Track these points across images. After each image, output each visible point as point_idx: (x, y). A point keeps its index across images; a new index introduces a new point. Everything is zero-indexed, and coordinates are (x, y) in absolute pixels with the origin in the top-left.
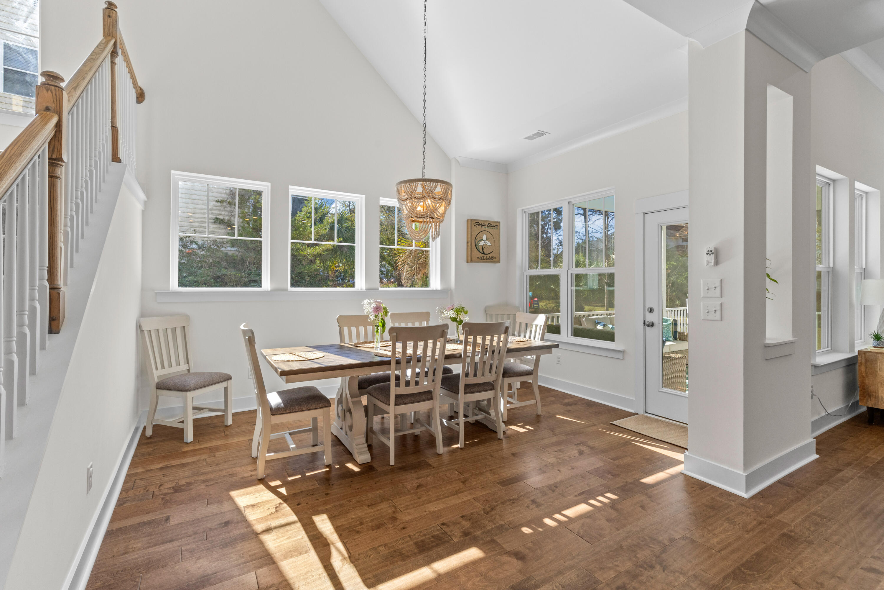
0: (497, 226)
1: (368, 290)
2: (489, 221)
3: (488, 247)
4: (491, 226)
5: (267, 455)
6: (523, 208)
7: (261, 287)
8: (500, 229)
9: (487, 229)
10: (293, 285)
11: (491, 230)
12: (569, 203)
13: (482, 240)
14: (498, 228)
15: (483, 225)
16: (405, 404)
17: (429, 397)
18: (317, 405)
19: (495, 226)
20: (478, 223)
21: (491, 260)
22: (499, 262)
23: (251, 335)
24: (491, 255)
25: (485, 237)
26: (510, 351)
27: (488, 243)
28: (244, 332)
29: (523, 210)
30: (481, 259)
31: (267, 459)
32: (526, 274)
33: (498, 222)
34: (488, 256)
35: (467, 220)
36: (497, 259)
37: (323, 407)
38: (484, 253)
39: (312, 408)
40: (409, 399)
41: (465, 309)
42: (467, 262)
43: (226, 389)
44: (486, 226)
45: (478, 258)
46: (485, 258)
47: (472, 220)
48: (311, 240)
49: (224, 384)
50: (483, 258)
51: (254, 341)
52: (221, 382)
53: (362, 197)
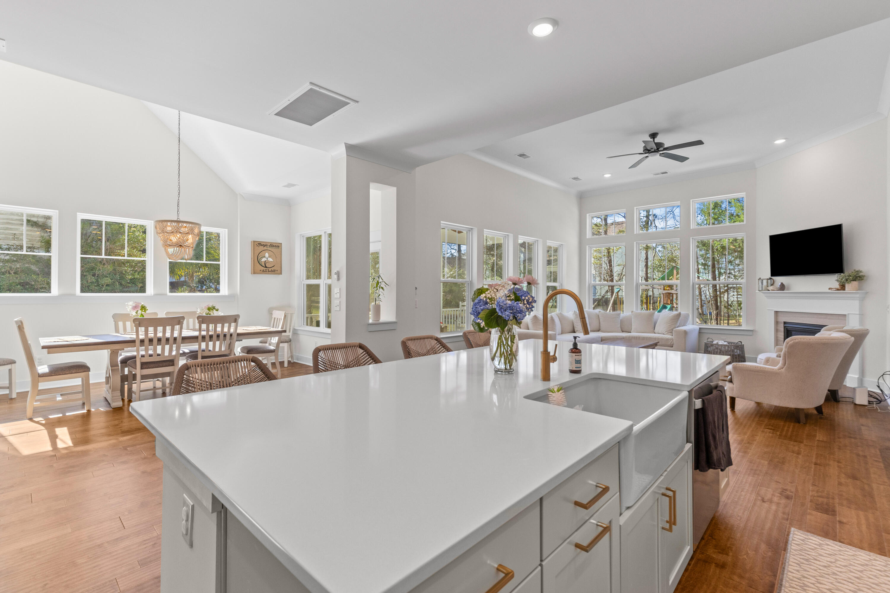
0: (278, 247)
1: (155, 295)
2: (270, 243)
3: (270, 262)
4: (273, 246)
5: (34, 403)
6: (301, 233)
7: (50, 293)
8: (281, 249)
9: (269, 249)
10: (82, 291)
11: (273, 249)
12: (325, 232)
13: (265, 257)
14: (280, 248)
15: (264, 246)
16: (150, 368)
17: (171, 364)
18: (78, 370)
19: (278, 246)
20: (260, 244)
21: (273, 273)
22: (281, 273)
23: (20, 324)
24: (273, 269)
25: (267, 255)
26: (239, 335)
27: (270, 260)
28: (16, 322)
29: (301, 235)
30: (263, 271)
31: (35, 406)
32: (303, 283)
33: (279, 243)
34: (270, 269)
35: (252, 242)
36: (279, 271)
37: (83, 372)
38: (266, 267)
39: (73, 372)
40: (153, 365)
41: (216, 308)
42: (251, 274)
43: (10, 370)
44: (268, 247)
45: (261, 270)
46: (267, 271)
47: (254, 242)
48: (101, 255)
49: (9, 367)
50: (265, 271)
51: (23, 328)
52: (4, 365)
53: (152, 222)
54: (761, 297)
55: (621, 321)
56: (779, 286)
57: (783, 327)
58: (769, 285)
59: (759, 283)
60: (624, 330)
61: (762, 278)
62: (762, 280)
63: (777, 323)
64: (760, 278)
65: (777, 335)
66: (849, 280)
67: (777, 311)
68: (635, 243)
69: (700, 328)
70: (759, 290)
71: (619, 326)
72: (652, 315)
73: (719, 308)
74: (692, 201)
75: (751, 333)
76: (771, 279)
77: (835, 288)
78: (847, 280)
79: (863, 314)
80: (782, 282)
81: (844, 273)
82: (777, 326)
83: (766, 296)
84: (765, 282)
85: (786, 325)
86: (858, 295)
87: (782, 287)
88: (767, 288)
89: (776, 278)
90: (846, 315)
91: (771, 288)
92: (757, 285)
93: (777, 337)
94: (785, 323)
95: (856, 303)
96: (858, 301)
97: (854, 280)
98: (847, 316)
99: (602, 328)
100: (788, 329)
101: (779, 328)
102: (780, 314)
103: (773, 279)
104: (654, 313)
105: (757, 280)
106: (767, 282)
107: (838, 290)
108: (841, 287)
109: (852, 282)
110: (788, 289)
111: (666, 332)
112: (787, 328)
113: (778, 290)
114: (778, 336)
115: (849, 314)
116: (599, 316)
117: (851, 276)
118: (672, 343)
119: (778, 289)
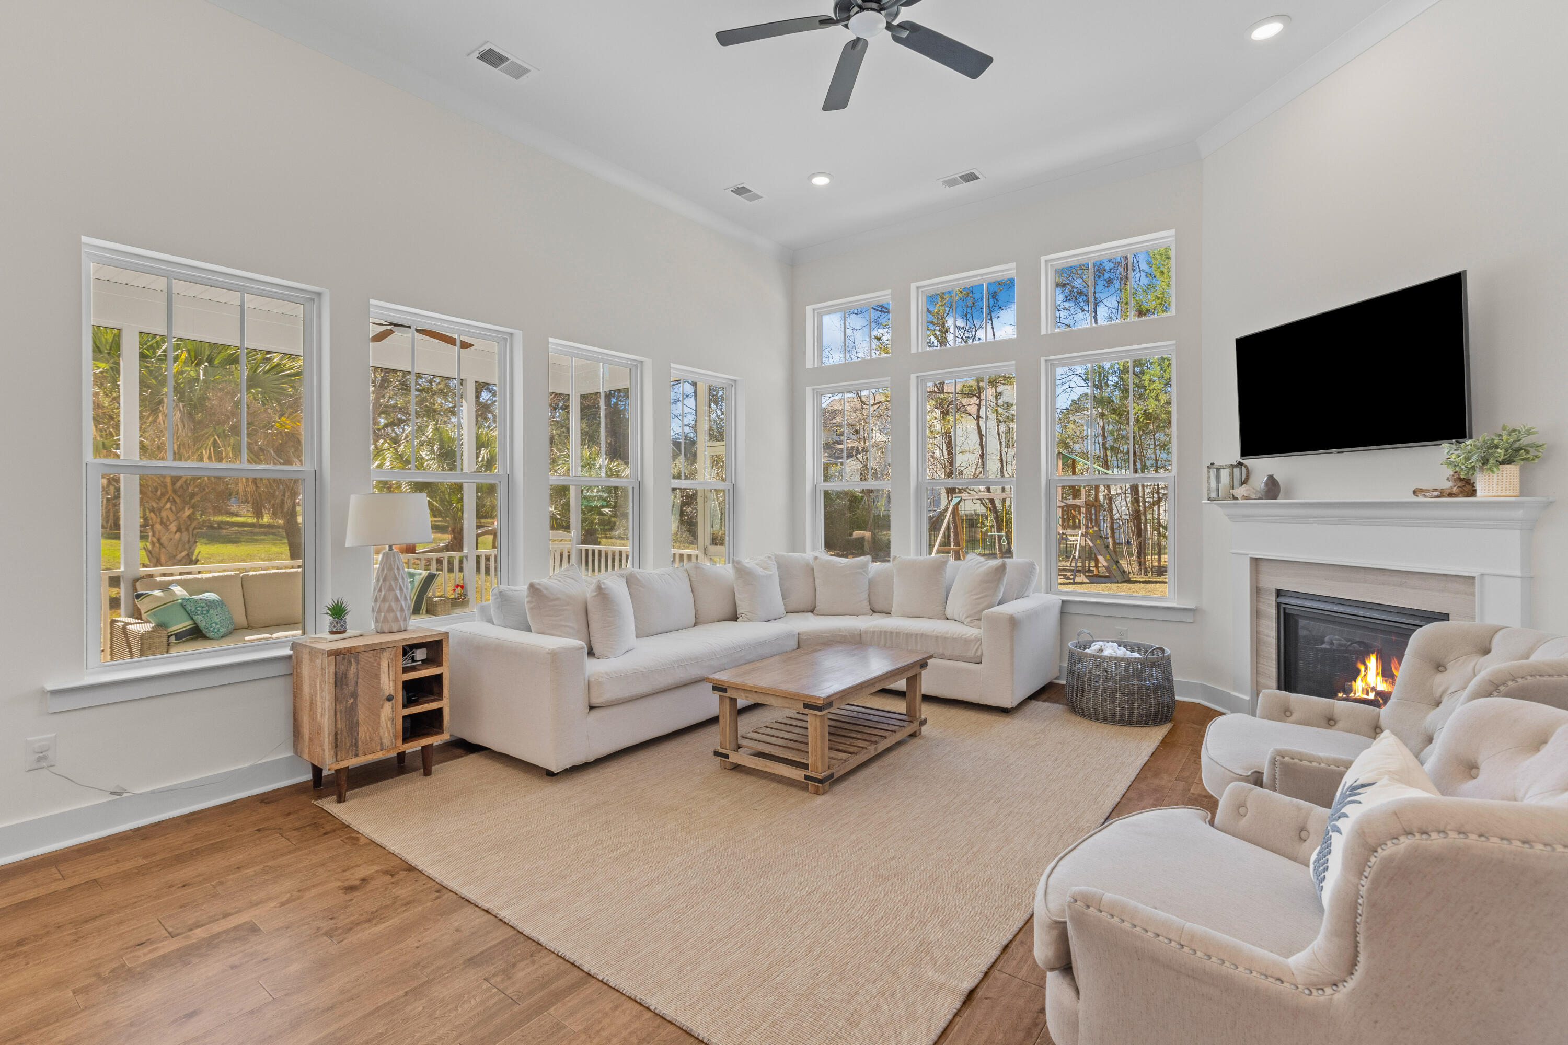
54: (1216, 514)
55: (871, 584)
56: (1262, 486)
57: (1274, 604)
58: (1237, 482)
59: (1209, 478)
60: (877, 608)
61: (1217, 464)
62: (1218, 470)
63: (1257, 591)
64: (1213, 464)
65: (1257, 626)
66: (1492, 461)
67: (1257, 559)
68: (913, 377)
69: (1063, 602)
70: (1209, 499)
71: (865, 595)
72: (940, 567)
73: (1143, 535)
74: (1046, 261)
75: (1188, 617)
76: (1240, 464)
77: (1436, 490)
78: (1485, 461)
79: (1532, 578)
80: (1271, 474)
81: (1471, 438)
82: (1257, 601)
83: (1228, 516)
84: (1225, 474)
85: (1281, 600)
86: (1519, 513)
87: (1272, 489)
88: (1231, 491)
89: (1254, 463)
90: (1474, 578)
91: (1240, 491)
92: (1205, 483)
93: (1257, 632)
94: (1279, 593)
95: (1513, 538)
96: (1518, 532)
97: (1509, 461)
98: (1477, 581)
99: (820, 606)
100: (1287, 611)
101: (1263, 607)
102: (1264, 568)
103: (1246, 466)
104: (945, 563)
105: (1206, 469)
106: (1232, 475)
107: (1451, 495)
108: (1460, 484)
109: (1501, 466)
110: (1287, 496)
111: (967, 617)
112: (1284, 609)
113: (1260, 498)
114: (1261, 629)
115: (1482, 575)
116: (813, 570)
117: (1497, 447)
118: (979, 653)
119: (1259, 495)
